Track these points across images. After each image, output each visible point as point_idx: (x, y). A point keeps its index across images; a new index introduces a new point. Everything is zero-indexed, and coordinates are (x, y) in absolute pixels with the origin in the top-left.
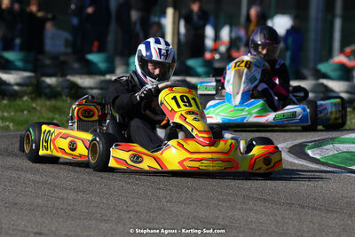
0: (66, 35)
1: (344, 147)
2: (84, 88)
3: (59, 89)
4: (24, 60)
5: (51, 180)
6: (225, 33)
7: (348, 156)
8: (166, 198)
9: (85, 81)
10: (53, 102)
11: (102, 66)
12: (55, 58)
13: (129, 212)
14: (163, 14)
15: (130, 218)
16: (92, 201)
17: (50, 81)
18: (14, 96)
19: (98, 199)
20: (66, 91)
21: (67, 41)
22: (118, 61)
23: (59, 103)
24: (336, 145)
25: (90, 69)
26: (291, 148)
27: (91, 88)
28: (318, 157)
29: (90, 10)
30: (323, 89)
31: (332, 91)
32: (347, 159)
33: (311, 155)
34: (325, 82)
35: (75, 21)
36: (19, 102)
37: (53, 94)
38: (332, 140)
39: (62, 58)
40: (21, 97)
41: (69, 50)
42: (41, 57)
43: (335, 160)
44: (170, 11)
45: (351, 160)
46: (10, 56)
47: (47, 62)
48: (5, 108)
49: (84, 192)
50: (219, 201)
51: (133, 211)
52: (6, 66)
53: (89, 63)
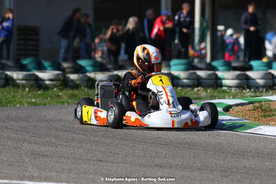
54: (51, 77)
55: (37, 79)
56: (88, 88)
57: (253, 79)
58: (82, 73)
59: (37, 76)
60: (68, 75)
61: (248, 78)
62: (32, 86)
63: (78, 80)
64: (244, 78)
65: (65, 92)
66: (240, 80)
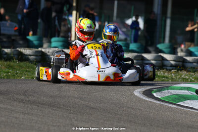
1: (174, 92)
2: (26, 55)
3: (12, 55)
5: (9, 107)
7: (176, 97)
8: (74, 118)
13: (54, 126)
15: (54, 129)
16: (33, 120)
17: (7, 50)
19: (36, 118)
20: (16, 56)
23: (12, 63)
24: (170, 91)
25: (29, 45)
26: (144, 92)
27: (30, 55)
28: (159, 97)
30: (161, 59)
31: (167, 60)
32: (176, 98)
33: (155, 96)
38: (167, 88)
39: (13, 38)
41: (17, 33)
43: (169, 99)
45: (178, 99)
47: (5, 40)
49: (28, 114)
50: (104, 121)
51: (56, 126)
56: (19, 60)
57: (147, 60)
58: (13, 48)
60: (3, 49)
61: (143, 59)
63: (11, 53)
64: (140, 59)
66: (137, 60)
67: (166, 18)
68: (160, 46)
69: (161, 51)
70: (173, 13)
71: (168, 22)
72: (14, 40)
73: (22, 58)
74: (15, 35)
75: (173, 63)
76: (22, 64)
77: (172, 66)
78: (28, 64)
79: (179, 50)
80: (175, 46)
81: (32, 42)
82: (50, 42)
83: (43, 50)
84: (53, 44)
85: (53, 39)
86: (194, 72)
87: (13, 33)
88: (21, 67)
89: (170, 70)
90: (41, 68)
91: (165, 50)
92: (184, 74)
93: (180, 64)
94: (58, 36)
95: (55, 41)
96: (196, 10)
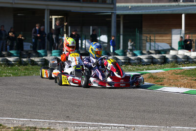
0: (31, 44)
4: (17, 53)
6: (84, 42)
9: (36, 59)
10: (26, 67)
11: (43, 54)
12: (27, 52)
14: (63, 36)
17: (24, 60)
18: (12, 65)
21: (31, 46)
22: (48, 52)
23: (27, 67)
29: (38, 35)
34: (116, 56)
35: (33, 40)
36: (14, 67)
37: (25, 64)
39: (29, 52)
40: (15, 65)
41: (32, 49)
42: (22, 52)
44: (65, 35)
46: (12, 52)
47: (24, 53)
48: (9, 69)
52: (11, 55)
53: (38, 53)
54: (14, 60)
55: (8, 61)
59: (7, 60)
62: (5, 64)
65: (21, 67)
67: (120, 35)
68: (116, 52)
69: (117, 55)
70: (124, 31)
71: (121, 37)
72: (30, 53)
73: (34, 63)
74: (31, 51)
75: (123, 61)
76: (33, 67)
77: (122, 63)
78: (37, 66)
79: (128, 53)
80: (126, 51)
81: (40, 53)
82: (51, 53)
83: (46, 58)
84: (53, 54)
85: (53, 51)
86: (135, 65)
87: (30, 49)
88: (33, 69)
89: (122, 65)
90: (43, 70)
91: (119, 54)
92: (130, 67)
93: (127, 61)
94: (57, 49)
95: (54, 53)
96: (137, 29)
